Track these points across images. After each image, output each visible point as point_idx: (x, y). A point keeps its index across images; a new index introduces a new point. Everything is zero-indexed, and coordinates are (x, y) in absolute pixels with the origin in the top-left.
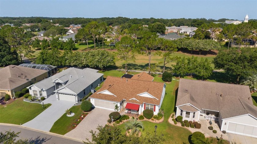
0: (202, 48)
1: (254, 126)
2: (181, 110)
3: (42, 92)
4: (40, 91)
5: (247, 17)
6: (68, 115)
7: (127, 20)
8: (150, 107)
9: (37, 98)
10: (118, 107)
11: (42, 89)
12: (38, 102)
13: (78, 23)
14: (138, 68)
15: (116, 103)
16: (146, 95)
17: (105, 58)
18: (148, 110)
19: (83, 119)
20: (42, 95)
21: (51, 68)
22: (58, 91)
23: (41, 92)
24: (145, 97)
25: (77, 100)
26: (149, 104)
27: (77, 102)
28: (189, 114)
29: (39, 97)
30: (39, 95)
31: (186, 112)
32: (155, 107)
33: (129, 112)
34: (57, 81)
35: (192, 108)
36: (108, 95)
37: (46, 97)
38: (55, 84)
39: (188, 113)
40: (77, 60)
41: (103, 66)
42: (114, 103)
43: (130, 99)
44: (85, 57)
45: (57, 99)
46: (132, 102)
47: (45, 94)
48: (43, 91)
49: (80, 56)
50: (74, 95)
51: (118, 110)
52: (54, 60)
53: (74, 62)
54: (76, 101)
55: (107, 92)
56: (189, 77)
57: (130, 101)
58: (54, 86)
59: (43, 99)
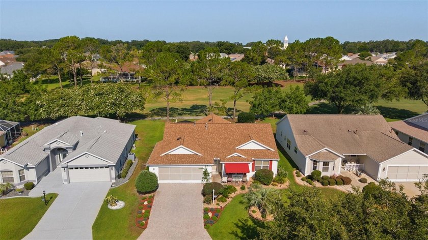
0: (265, 77)
1: (419, 165)
2: (314, 161)
3: (23, 173)
4: (19, 171)
5: (286, 39)
6: (111, 205)
7: (104, 43)
8: (262, 166)
9: (13, 186)
10: (208, 173)
11: (26, 164)
12: (21, 195)
13: (3, 48)
14: (183, 114)
15: (204, 167)
16: (251, 145)
17: (126, 97)
18: (259, 170)
19: (151, 207)
20: (24, 179)
21: (8, 125)
22: (69, 164)
23: (21, 172)
24: (251, 150)
25: (113, 176)
26: (261, 161)
27: (114, 181)
28: (328, 165)
29: (19, 184)
30: (16, 180)
31: (324, 162)
32: (271, 164)
33: (230, 179)
34: (53, 146)
35: (331, 154)
36: (184, 155)
37: (35, 181)
38: (48, 152)
39: (326, 164)
40: (64, 105)
41: (124, 113)
42: (200, 168)
43: (228, 157)
44: (83, 99)
45: (65, 181)
46: (233, 160)
47: (31, 176)
48: (28, 169)
49: (70, 98)
50: (106, 167)
51: (207, 180)
52: (10, 111)
53: (58, 110)
54: (111, 179)
55: (181, 151)
56: (271, 118)
57: (229, 159)
58: (48, 158)
59: (30, 186)
